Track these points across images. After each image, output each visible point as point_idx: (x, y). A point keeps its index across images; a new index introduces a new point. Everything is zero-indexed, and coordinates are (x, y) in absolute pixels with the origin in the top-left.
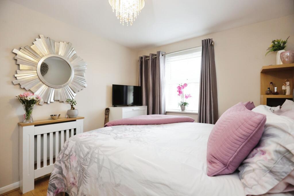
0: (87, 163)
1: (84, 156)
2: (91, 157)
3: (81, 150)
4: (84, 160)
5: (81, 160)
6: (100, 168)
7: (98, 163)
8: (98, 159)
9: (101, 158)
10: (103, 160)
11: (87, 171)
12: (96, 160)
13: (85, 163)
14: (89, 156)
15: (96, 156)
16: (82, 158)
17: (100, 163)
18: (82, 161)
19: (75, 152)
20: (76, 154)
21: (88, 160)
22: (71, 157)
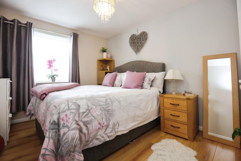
0: (110, 105)
1: (104, 103)
2: (110, 100)
3: (98, 101)
4: (106, 105)
5: (103, 107)
6: (119, 102)
7: (117, 100)
8: (116, 99)
9: (117, 97)
10: (119, 98)
11: (112, 109)
12: (115, 100)
13: (108, 105)
14: (109, 100)
15: (114, 98)
16: (104, 105)
17: (118, 100)
18: (106, 106)
19: (94, 105)
20: (95, 106)
21: (109, 103)
22: (91, 111)
